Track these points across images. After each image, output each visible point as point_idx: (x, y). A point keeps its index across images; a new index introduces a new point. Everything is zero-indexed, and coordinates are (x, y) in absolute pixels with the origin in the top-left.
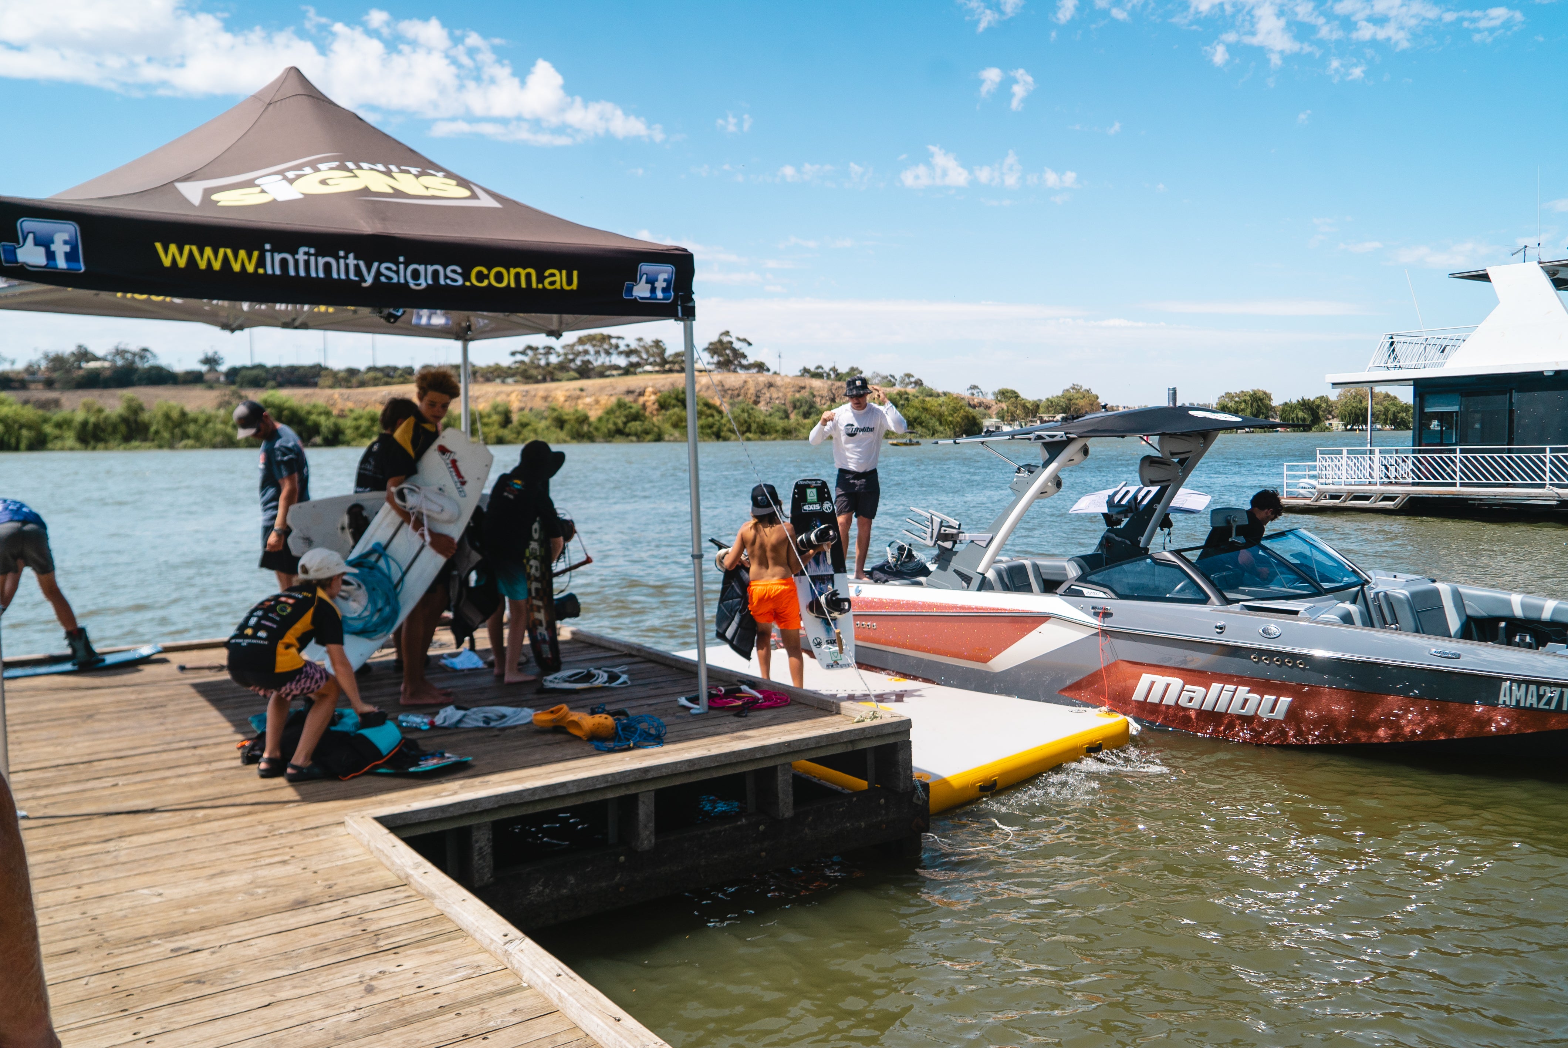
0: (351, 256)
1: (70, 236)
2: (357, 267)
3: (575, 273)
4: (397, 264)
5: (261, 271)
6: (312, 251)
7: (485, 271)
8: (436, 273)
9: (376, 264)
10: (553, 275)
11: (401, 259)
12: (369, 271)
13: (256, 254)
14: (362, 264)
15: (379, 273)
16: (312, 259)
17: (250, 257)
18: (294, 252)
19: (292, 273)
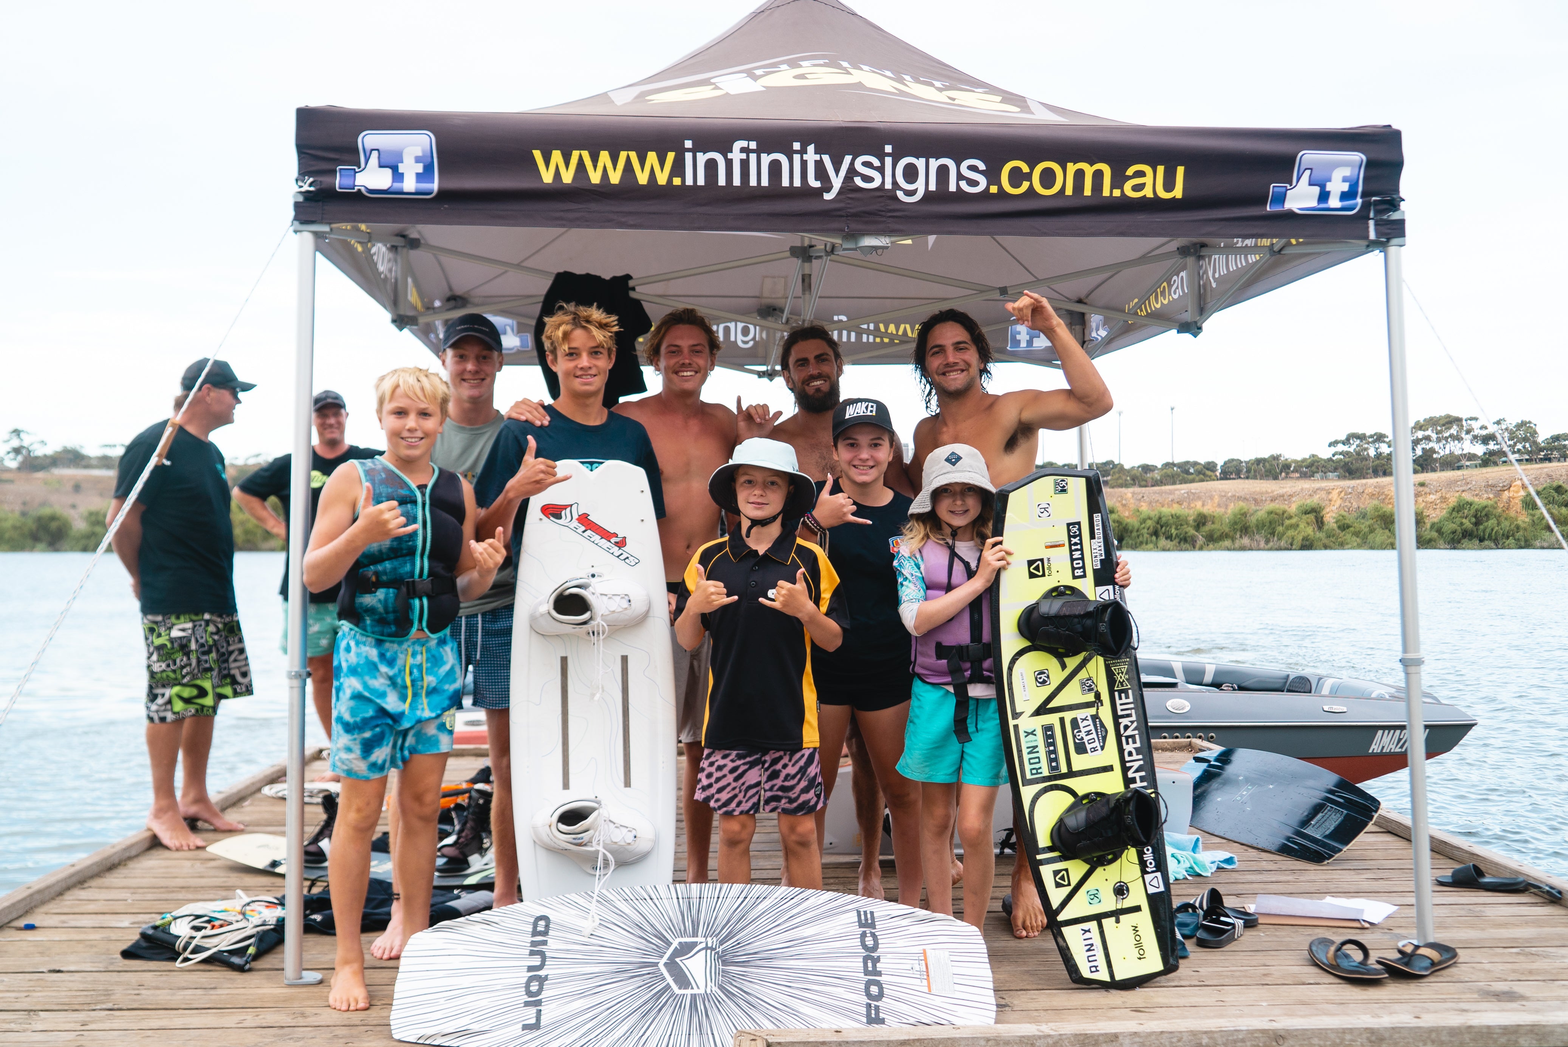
0: (811, 148)
1: (423, 151)
2: (819, 164)
3: (1181, 170)
4: (881, 156)
5: (677, 181)
6: (753, 145)
7: (1025, 169)
8: (943, 171)
9: (848, 159)
10: (1141, 174)
11: (888, 149)
12: (837, 171)
13: (671, 156)
14: (826, 159)
15: (852, 172)
16: (753, 157)
17: (662, 162)
18: (725, 149)
19: (722, 181)
